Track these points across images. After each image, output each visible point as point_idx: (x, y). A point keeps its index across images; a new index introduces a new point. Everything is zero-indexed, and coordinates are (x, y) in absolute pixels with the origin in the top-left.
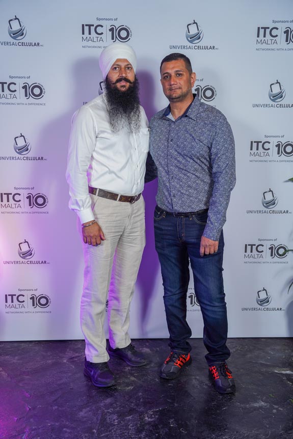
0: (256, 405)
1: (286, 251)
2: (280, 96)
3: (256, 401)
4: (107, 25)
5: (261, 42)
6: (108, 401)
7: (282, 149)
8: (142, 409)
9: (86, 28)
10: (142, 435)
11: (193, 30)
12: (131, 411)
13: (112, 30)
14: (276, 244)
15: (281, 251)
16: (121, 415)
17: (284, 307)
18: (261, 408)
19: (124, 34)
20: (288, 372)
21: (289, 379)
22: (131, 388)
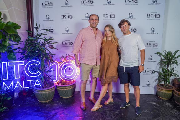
0: (145, 111)
1: (155, 72)
2: (154, 31)
3: (145, 110)
4: (109, 14)
5: (149, 18)
6: (107, 107)
7: (154, 45)
8: (115, 110)
9: (104, 15)
10: (115, 116)
11: (131, 15)
12: (112, 110)
13: (110, 15)
14: (152, 70)
15: (153, 72)
16: (110, 111)
17: (154, 87)
18: (146, 112)
19: (113, 16)
20: (154, 103)
21: (154, 105)
22: (112, 105)
